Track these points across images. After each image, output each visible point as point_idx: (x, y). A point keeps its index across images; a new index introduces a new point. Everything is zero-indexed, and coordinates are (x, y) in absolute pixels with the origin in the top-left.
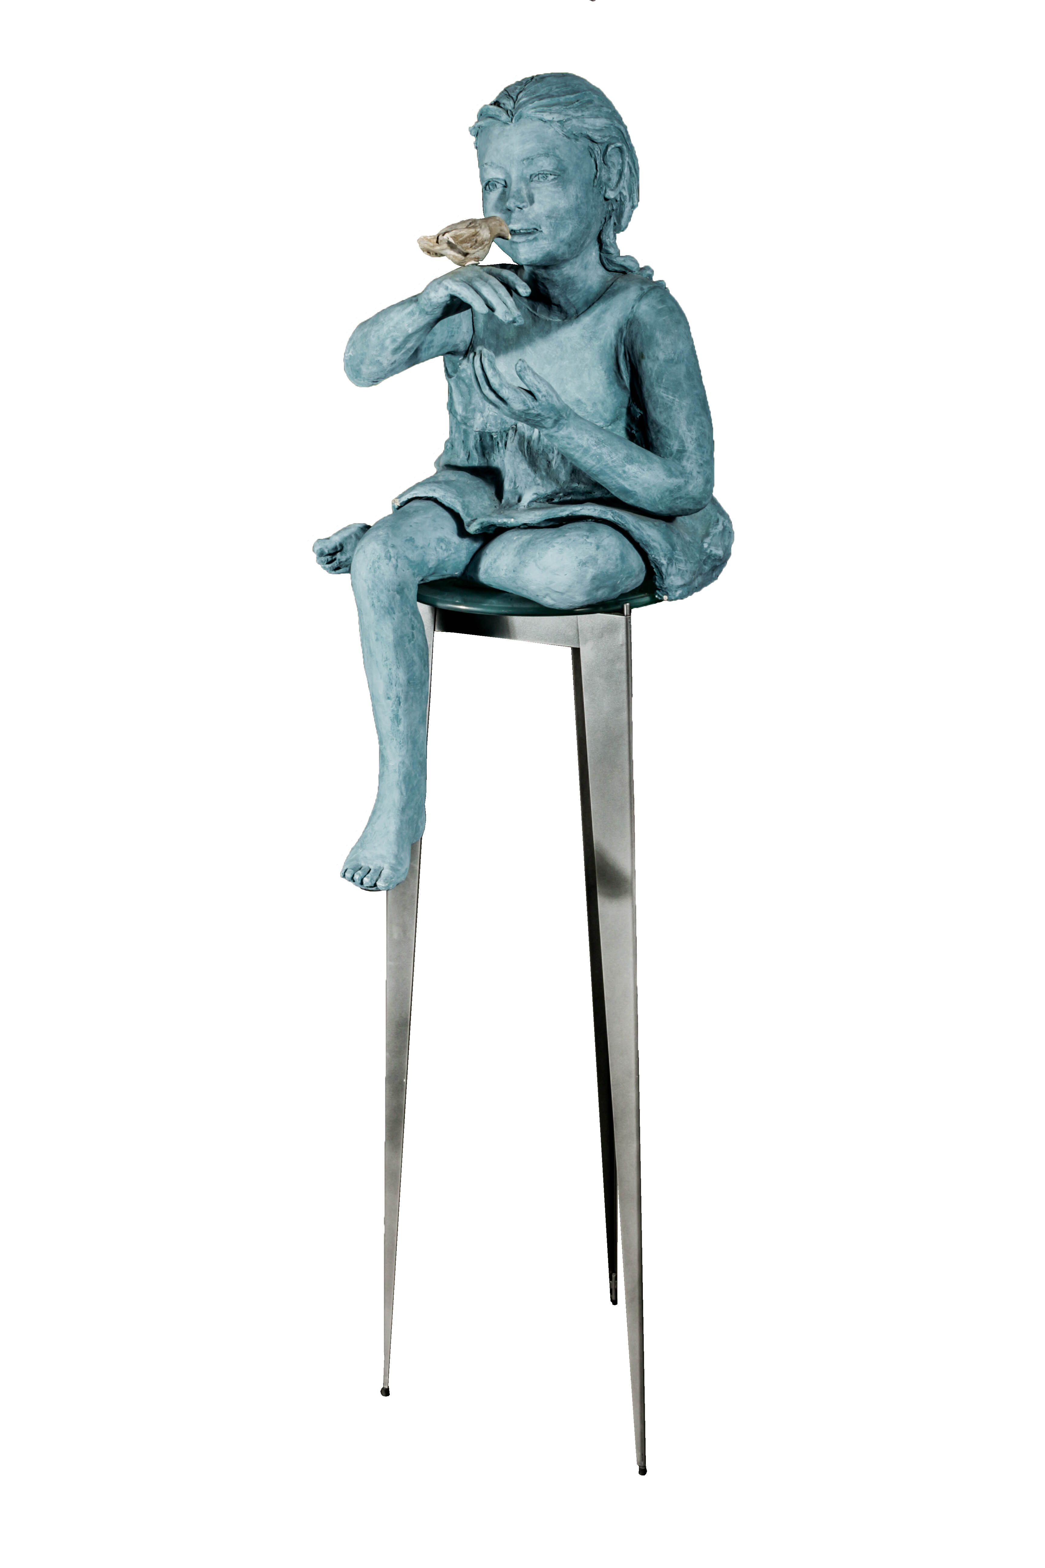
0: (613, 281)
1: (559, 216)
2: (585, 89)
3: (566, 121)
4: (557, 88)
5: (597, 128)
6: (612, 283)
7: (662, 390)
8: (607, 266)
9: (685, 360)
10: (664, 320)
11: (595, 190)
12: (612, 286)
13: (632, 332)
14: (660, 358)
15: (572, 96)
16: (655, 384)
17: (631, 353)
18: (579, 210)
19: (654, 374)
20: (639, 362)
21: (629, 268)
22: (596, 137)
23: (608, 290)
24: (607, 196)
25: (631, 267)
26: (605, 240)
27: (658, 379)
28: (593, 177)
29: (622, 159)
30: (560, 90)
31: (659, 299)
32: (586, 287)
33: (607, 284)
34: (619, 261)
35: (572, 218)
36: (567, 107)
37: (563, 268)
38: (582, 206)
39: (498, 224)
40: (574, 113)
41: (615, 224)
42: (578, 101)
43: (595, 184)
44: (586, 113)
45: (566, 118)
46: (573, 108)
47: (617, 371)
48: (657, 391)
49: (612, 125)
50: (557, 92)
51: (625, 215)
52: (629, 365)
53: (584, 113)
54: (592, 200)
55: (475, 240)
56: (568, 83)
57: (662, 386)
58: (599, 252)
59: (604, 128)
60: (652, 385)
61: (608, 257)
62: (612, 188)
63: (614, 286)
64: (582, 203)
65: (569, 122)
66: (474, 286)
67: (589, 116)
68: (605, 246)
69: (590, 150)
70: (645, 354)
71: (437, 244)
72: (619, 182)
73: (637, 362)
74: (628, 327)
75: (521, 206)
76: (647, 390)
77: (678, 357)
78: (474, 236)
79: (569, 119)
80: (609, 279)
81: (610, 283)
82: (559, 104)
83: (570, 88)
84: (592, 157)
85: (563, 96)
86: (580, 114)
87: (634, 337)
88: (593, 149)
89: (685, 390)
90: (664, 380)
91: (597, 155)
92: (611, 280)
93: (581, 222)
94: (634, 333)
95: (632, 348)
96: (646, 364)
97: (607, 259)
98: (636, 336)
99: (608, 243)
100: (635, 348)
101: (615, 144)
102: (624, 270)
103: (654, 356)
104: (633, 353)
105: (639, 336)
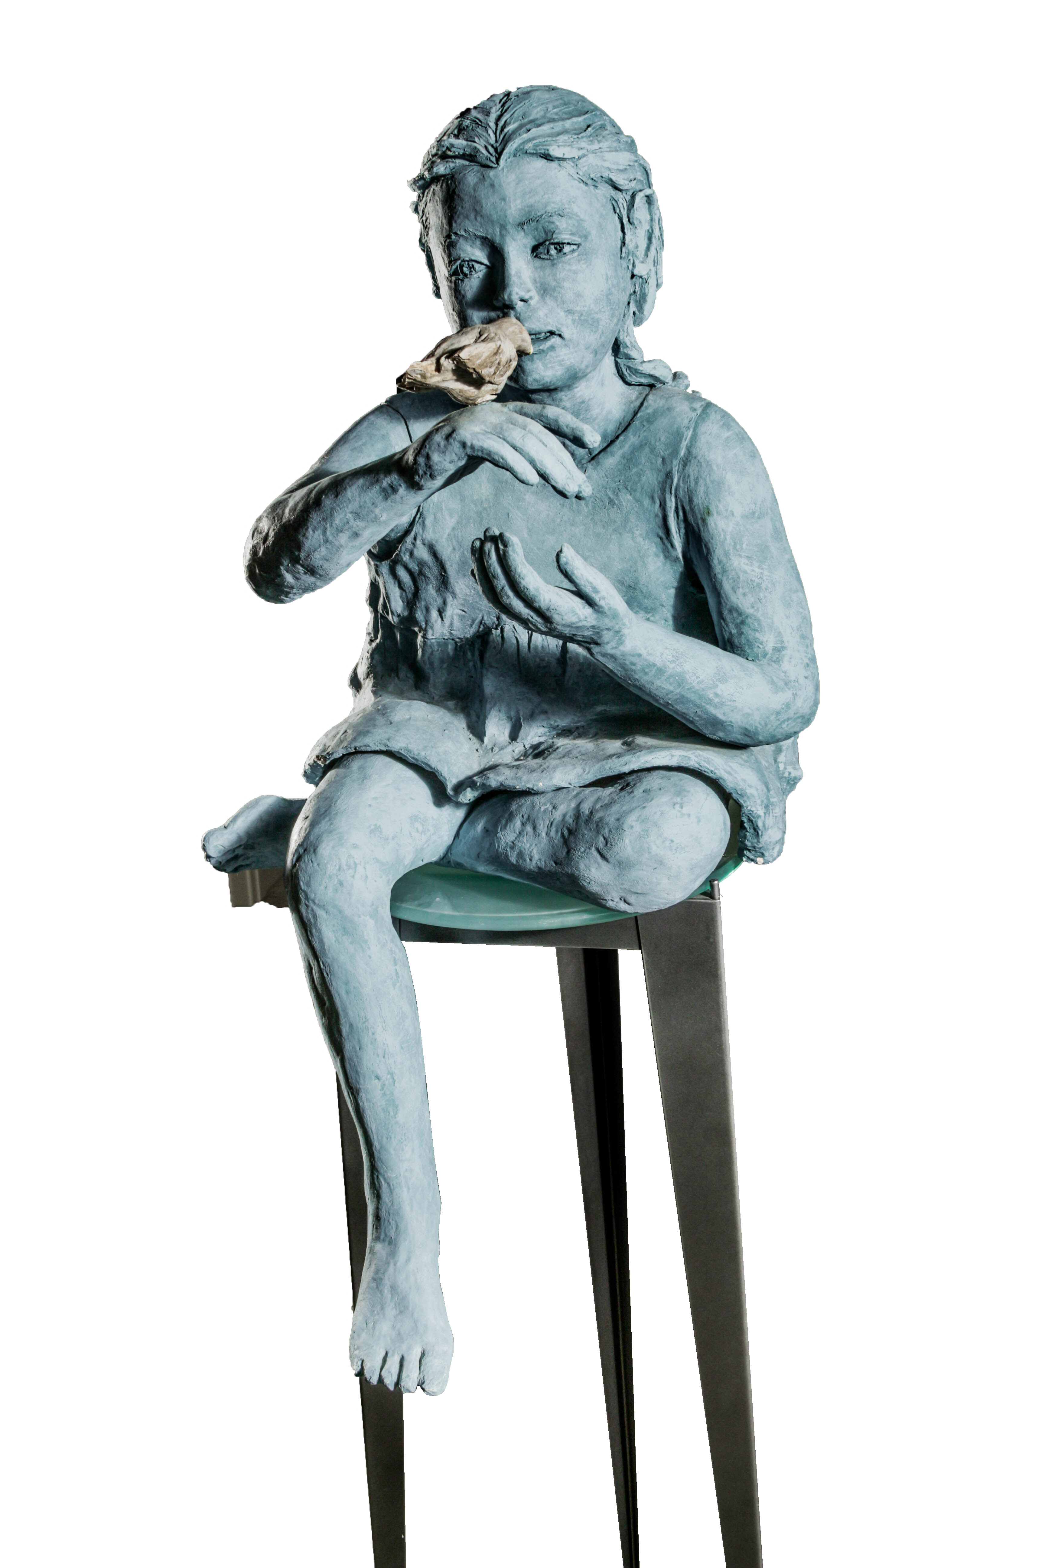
0: (640, 400)
1: (586, 309)
2: (592, 108)
3: (579, 158)
4: (554, 107)
5: (621, 167)
6: (642, 404)
7: (744, 560)
8: (629, 379)
9: (769, 511)
10: (735, 454)
11: (624, 263)
12: (643, 408)
13: (689, 476)
14: (735, 513)
15: (580, 119)
16: (731, 552)
17: (687, 508)
18: (610, 297)
19: (728, 537)
20: (704, 520)
21: (662, 378)
22: (620, 180)
23: (639, 415)
24: (636, 272)
25: (664, 377)
26: (624, 339)
27: (735, 544)
28: (619, 244)
29: (650, 214)
30: (560, 111)
31: (721, 423)
32: (604, 413)
33: (632, 406)
34: (647, 369)
35: (602, 310)
36: (580, 136)
37: (576, 387)
38: (613, 290)
39: (517, 331)
40: (589, 145)
41: (634, 313)
42: (589, 126)
43: (623, 255)
44: (605, 145)
45: (580, 153)
46: (586, 137)
47: (664, 537)
48: (736, 564)
49: (636, 161)
50: (556, 114)
51: (649, 299)
52: (682, 525)
53: (601, 145)
54: (621, 280)
55: (497, 362)
56: (566, 99)
57: (743, 554)
58: (613, 358)
59: (628, 167)
60: (727, 554)
61: (630, 364)
62: (641, 260)
63: (647, 408)
64: (613, 285)
65: (584, 159)
66: (509, 439)
67: (608, 150)
68: (624, 348)
69: (613, 202)
70: (713, 508)
71: (437, 373)
72: (648, 249)
73: (700, 522)
74: (681, 469)
76: (720, 562)
77: (760, 509)
78: (496, 354)
79: (584, 156)
80: (633, 397)
81: (638, 403)
82: (565, 132)
83: (572, 108)
84: (615, 213)
85: (569, 119)
86: (596, 146)
87: (693, 484)
88: (616, 199)
89: (774, 557)
90: (744, 546)
91: (622, 210)
92: (637, 398)
93: (613, 316)
94: (692, 478)
95: (691, 501)
96: (715, 524)
97: (629, 367)
98: (696, 483)
99: (628, 344)
100: (695, 500)
101: (643, 192)
102: (653, 382)
103: (727, 510)
104: (692, 509)
105: (701, 482)
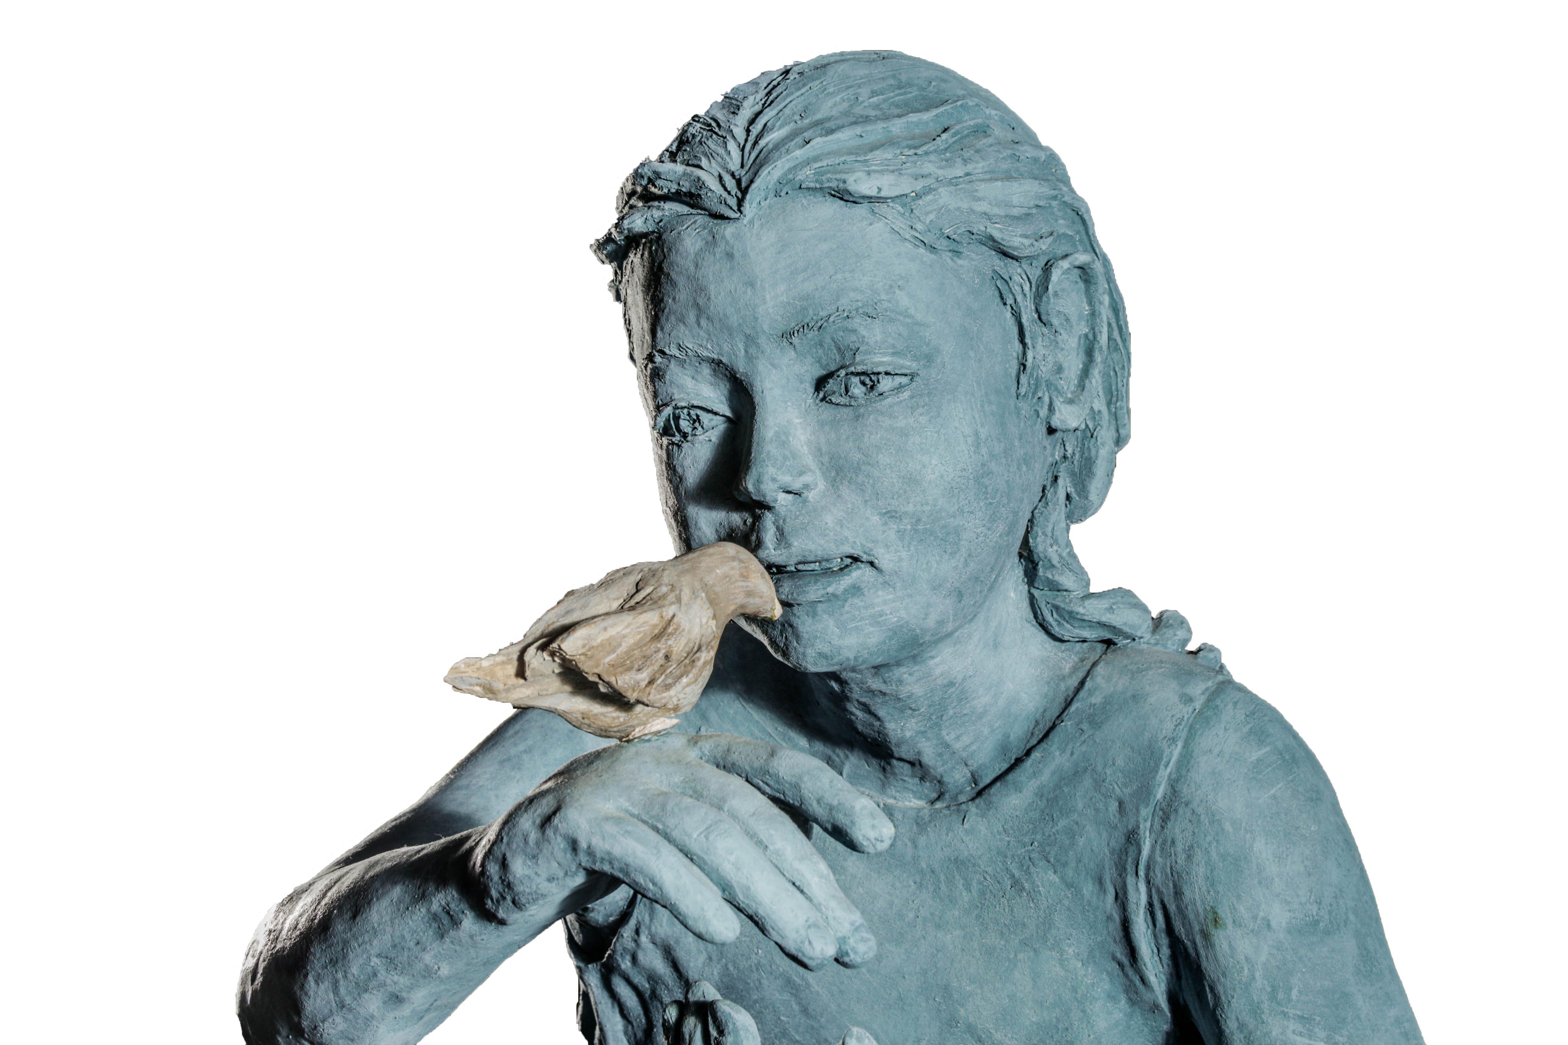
0: (1081, 675)
2: (961, 92)
3: (918, 196)
4: (874, 93)
5: (1015, 212)
6: (1082, 683)
7: (1292, 1025)
8: (1056, 630)
9: (1352, 917)
10: (1274, 797)
11: (1025, 407)
12: (1082, 694)
13: (1173, 842)
14: (1274, 924)
15: (926, 116)
16: (1265, 1006)
17: (1172, 908)
18: (986, 481)
19: (1258, 974)
20: (1206, 936)
21: (1126, 629)
22: (1015, 239)
23: (1073, 708)
24: (1055, 423)
25: (1132, 627)
26: (1045, 550)
27: (1274, 989)
28: (1014, 366)
29: (1090, 303)
30: (885, 100)
31: (1246, 730)
32: (1002, 702)
33: (1063, 687)
34: (1092, 610)
35: (966, 509)
36: (919, 152)
37: (932, 658)
38: (993, 466)
39: (735, 573)
40: (940, 168)
41: (1068, 497)
42: (945, 130)
43: (1023, 390)
44: (978, 167)
45: (919, 185)
46: (935, 151)
47: (1125, 961)
48: (1275, 1032)
49: (1055, 198)
50: (876, 107)
51: (1100, 470)
52: (1164, 941)
53: (970, 168)
54: (1017, 443)
55: (661, 654)
56: (904, 78)
57: (1292, 1012)
58: (1026, 587)
59: (1034, 211)
60: (1256, 1011)
61: (1058, 602)
62: (1069, 395)
63: (1090, 693)
64: (992, 456)
65: (929, 197)
67: (988, 176)
68: (1046, 568)
69: (999, 283)
70: (1224, 913)
71: (522, 681)
72: (1086, 372)
73: (1198, 939)
74: (1157, 826)
75: (796, 486)
76: (1242, 1026)
77: (1330, 913)
78: (657, 637)
79: (928, 190)
80: (1067, 667)
81: (1074, 682)
82: (889, 142)
83: (914, 93)
84: (1005, 304)
85: (899, 116)
86: (958, 171)
87: (1181, 859)
88: (1006, 277)
89: (1363, 1016)
90: (1294, 993)
91: (1019, 298)
92: (1075, 669)
93: (993, 518)
94: (1180, 847)
95: (1178, 893)
96: (1230, 945)
97: (1057, 608)
98: (1189, 857)
99: (1055, 560)
100: (1188, 894)
101: (1070, 259)
102: (1108, 635)
103: (1255, 918)
104: (1181, 911)
105: (1199, 856)
